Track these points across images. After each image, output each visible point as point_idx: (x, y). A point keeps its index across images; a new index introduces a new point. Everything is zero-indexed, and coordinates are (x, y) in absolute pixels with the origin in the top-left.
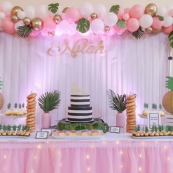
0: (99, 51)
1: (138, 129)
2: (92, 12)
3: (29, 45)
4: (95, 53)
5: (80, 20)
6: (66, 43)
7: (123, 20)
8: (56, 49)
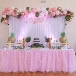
0: (42, 22)
1: (51, 47)
2: (40, 10)
3: (20, 20)
4: (41, 22)
5: (36, 13)
6: (32, 19)
7: (50, 13)
8: (28, 21)
